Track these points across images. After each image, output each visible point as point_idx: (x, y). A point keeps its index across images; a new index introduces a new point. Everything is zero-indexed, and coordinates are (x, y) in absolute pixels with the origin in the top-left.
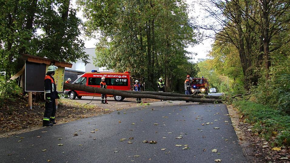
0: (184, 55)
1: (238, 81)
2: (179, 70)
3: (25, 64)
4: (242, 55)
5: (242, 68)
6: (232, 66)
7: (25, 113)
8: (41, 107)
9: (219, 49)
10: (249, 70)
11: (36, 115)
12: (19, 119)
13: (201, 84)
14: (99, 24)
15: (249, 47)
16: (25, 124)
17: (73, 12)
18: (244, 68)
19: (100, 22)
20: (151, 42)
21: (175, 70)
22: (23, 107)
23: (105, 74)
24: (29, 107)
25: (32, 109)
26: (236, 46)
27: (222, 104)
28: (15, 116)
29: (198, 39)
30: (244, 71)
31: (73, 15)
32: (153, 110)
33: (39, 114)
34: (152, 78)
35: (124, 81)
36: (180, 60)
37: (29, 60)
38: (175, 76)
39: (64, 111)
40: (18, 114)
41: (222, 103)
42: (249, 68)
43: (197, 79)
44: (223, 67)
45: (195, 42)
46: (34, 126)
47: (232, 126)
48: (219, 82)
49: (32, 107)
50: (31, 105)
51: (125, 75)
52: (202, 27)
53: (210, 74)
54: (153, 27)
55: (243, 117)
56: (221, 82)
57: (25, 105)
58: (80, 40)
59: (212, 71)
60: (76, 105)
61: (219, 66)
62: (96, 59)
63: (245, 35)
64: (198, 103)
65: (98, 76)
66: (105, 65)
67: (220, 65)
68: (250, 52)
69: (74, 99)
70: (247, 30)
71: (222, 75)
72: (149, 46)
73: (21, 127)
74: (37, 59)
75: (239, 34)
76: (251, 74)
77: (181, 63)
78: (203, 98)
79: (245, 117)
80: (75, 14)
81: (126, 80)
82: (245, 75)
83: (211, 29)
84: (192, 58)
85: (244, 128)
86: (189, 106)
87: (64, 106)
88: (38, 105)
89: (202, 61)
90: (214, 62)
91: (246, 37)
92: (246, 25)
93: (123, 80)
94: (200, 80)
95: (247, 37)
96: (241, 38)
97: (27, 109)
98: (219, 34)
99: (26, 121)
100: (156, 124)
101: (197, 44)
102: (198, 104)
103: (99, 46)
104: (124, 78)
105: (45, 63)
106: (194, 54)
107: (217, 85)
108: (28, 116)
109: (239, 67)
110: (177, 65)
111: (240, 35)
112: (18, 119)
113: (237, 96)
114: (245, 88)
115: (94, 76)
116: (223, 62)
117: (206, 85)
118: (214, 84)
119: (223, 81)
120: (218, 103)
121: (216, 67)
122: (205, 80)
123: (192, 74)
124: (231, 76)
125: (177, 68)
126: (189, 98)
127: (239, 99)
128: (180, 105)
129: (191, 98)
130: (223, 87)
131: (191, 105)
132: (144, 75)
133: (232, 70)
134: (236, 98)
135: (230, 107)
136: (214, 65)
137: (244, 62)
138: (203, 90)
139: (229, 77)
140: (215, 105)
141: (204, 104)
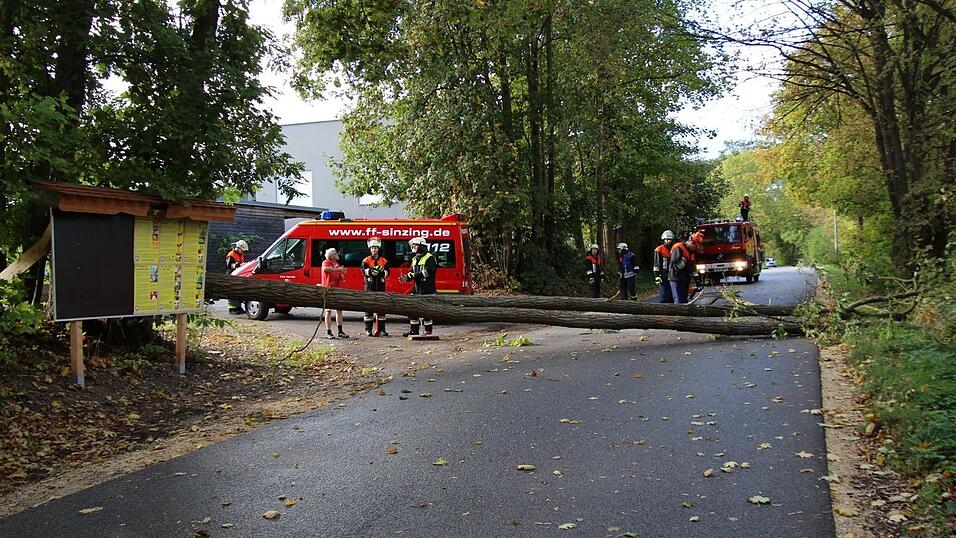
0: (669, 138)
1: (871, 228)
2: (648, 192)
3: (49, 221)
4: (886, 137)
5: (886, 187)
6: (848, 174)
7: (55, 404)
8: (122, 373)
9: (801, 110)
10: (916, 197)
11: (95, 410)
12: (27, 433)
13: (732, 244)
14: (337, 51)
15: (914, 107)
16: (43, 454)
17: (237, 9)
18: (896, 188)
19: (339, 43)
20: (542, 99)
21: (635, 194)
22: (50, 381)
23: (372, 227)
24: (73, 376)
25: (83, 385)
26: (863, 103)
27: (804, 340)
28: (10, 423)
29: (717, 78)
30: (894, 199)
31: (234, 21)
32: (535, 375)
33: (109, 404)
34: (549, 232)
35: (441, 250)
36: (653, 158)
37: (65, 207)
38: (638, 214)
39: (209, 384)
40: (27, 409)
41: (804, 334)
42: (916, 189)
43: (717, 226)
44: (817, 176)
45: (709, 89)
46: (75, 467)
47: (826, 484)
48: (804, 225)
49: (86, 378)
50: (81, 368)
51: (444, 228)
52: (732, 37)
53: (769, 198)
54: (549, 40)
55: (876, 430)
56: (811, 226)
57: (59, 372)
58: (263, 114)
59: (775, 187)
60: (262, 346)
61: (800, 170)
62: (341, 166)
63: (897, 63)
64: (712, 336)
65: (346, 233)
66: (376, 188)
67: (802, 170)
68: (915, 125)
69: (263, 316)
70: (905, 42)
71: (813, 206)
72: (534, 116)
73: (23, 475)
74: (93, 200)
75: (877, 58)
76: (924, 210)
77: (654, 169)
78: (729, 316)
79: (884, 433)
80: (244, 15)
81: (448, 245)
82: (897, 211)
83: (768, 43)
84: (696, 150)
85: (874, 503)
86: (676, 352)
87: (211, 361)
88: (108, 366)
89: (740, 149)
90: (781, 159)
91: (903, 67)
92: (904, 24)
93: (437, 245)
94: (726, 227)
95: (906, 70)
96: (883, 75)
97: (66, 387)
98: (797, 62)
99: (53, 439)
100: (526, 466)
101: (716, 96)
102: (711, 341)
103: (353, 124)
104: (441, 240)
105: (127, 210)
106: (704, 136)
107: (794, 236)
108: (65, 416)
109: (876, 182)
110: (642, 174)
111: (880, 62)
112: (20, 434)
113: (864, 303)
115: (332, 234)
116: (816, 156)
117: (750, 247)
118: (786, 234)
119: (816, 223)
120: (789, 337)
121: (790, 177)
122: (745, 229)
123: (700, 206)
124: (845, 210)
125: (644, 186)
126: (676, 318)
127: (872, 316)
128: (641, 348)
129: (684, 317)
130: (817, 243)
131: (683, 345)
132: (515, 224)
133: (848, 187)
134: (858, 313)
135: (830, 360)
136: (780, 171)
137: (893, 162)
138: (740, 265)
139: (840, 211)
140: (776, 343)
141: (733, 340)
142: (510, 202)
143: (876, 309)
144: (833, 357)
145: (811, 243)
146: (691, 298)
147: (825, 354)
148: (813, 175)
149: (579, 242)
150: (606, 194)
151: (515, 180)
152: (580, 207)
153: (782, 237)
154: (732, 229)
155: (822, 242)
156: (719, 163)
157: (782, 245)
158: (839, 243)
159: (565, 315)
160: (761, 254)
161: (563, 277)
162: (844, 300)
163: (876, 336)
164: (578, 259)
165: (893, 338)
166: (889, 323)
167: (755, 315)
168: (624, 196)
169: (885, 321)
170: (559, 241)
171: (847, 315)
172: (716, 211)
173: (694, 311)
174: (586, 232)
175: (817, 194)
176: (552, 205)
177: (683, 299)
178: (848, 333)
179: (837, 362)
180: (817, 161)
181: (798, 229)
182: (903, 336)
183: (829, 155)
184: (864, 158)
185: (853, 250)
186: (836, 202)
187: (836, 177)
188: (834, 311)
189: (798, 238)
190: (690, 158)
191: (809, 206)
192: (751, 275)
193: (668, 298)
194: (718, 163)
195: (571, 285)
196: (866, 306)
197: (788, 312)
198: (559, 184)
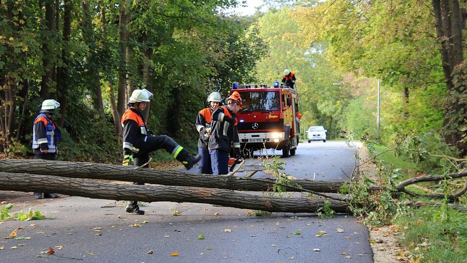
1: (418, 100)
2: (178, 49)
5: (439, 56)
6: (397, 40)
13: (268, 112)
18: (450, 57)
21: (163, 49)
30: (447, 70)
32: (52, 252)
38: (166, 73)
43: (254, 91)
44: (362, 41)
48: (343, 95)
53: (307, 64)
56: (351, 97)
59: (314, 51)
64: (253, 212)
67: (347, 33)
71: (357, 74)
78: (271, 190)
82: (450, 84)
86: (214, 228)
90: (325, 19)
94: (263, 93)
102: (250, 217)
107: (331, 108)
110: (172, 27)
113: (416, 182)
114: (448, 139)
116: (362, 18)
117: (288, 115)
118: (323, 105)
119: (358, 93)
120: (335, 215)
121: (334, 40)
122: (283, 96)
123: (234, 68)
124: (391, 80)
125: (173, 41)
126: (214, 191)
127: (424, 196)
128: (175, 223)
129: (223, 190)
130: (357, 115)
131: (221, 220)
132: (21, 75)
133: (396, 55)
134: (407, 193)
135: (381, 242)
136: (323, 34)
137: (449, 29)
138: (276, 136)
139: (385, 80)
140: (323, 222)
141: (275, 217)
142: (17, 51)
143: (426, 190)
144: (384, 239)
145: (350, 116)
146: (231, 170)
147: (375, 235)
148: (358, 39)
149: (97, 102)
150: (131, 47)
151: (22, 22)
152: (101, 59)
153: (319, 108)
154: (270, 96)
155: (362, 116)
156: (255, 20)
157: (318, 118)
158: (383, 117)
159: (87, 183)
160: (298, 125)
161: (78, 141)
162: (395, 176)
163: (430, 218)
164: (95, 121)
165: (448, 221)
166: (444, 204)
167: (299, 191)
168: (150, 51)
169: (438, 202)
170: (74, 99)
171: (398, 193)
172: (251, 74)
173: (233, 184)
174: (106, 91)
175: (363, 60)
176: (69, 55)
177: (223, 170)
178: (399, 213)
179: (390, 244)
180: (363, 24)
181: (337, 100)
182: (458, 219)
183: (378, 17)
184: (416, 23)
185: (397, 125)
186: (381, 71)
187: (383, 43)
188: (385, 189)
189: (336, 109)
190: (225, 11)
191: (351, 74)
192: (287, 149)
193: (207, 169)
194: (253, 20)
195: (86, 151)
196: (414, 185)
197: (334, 188)
198: (76, 32)
